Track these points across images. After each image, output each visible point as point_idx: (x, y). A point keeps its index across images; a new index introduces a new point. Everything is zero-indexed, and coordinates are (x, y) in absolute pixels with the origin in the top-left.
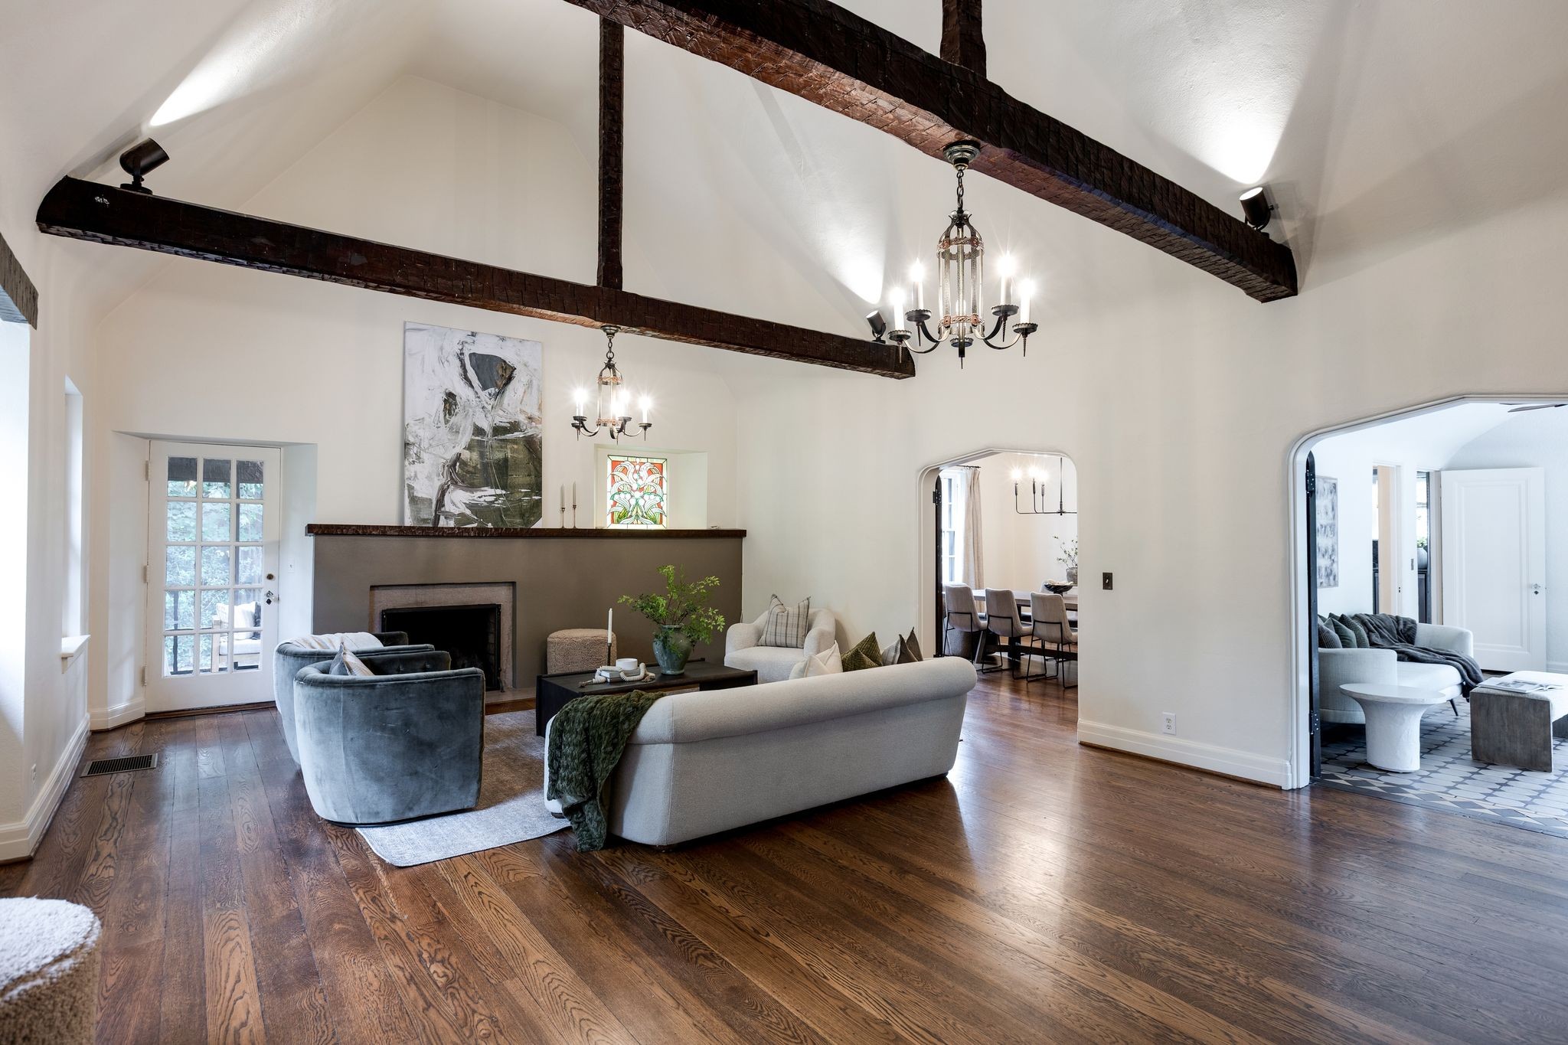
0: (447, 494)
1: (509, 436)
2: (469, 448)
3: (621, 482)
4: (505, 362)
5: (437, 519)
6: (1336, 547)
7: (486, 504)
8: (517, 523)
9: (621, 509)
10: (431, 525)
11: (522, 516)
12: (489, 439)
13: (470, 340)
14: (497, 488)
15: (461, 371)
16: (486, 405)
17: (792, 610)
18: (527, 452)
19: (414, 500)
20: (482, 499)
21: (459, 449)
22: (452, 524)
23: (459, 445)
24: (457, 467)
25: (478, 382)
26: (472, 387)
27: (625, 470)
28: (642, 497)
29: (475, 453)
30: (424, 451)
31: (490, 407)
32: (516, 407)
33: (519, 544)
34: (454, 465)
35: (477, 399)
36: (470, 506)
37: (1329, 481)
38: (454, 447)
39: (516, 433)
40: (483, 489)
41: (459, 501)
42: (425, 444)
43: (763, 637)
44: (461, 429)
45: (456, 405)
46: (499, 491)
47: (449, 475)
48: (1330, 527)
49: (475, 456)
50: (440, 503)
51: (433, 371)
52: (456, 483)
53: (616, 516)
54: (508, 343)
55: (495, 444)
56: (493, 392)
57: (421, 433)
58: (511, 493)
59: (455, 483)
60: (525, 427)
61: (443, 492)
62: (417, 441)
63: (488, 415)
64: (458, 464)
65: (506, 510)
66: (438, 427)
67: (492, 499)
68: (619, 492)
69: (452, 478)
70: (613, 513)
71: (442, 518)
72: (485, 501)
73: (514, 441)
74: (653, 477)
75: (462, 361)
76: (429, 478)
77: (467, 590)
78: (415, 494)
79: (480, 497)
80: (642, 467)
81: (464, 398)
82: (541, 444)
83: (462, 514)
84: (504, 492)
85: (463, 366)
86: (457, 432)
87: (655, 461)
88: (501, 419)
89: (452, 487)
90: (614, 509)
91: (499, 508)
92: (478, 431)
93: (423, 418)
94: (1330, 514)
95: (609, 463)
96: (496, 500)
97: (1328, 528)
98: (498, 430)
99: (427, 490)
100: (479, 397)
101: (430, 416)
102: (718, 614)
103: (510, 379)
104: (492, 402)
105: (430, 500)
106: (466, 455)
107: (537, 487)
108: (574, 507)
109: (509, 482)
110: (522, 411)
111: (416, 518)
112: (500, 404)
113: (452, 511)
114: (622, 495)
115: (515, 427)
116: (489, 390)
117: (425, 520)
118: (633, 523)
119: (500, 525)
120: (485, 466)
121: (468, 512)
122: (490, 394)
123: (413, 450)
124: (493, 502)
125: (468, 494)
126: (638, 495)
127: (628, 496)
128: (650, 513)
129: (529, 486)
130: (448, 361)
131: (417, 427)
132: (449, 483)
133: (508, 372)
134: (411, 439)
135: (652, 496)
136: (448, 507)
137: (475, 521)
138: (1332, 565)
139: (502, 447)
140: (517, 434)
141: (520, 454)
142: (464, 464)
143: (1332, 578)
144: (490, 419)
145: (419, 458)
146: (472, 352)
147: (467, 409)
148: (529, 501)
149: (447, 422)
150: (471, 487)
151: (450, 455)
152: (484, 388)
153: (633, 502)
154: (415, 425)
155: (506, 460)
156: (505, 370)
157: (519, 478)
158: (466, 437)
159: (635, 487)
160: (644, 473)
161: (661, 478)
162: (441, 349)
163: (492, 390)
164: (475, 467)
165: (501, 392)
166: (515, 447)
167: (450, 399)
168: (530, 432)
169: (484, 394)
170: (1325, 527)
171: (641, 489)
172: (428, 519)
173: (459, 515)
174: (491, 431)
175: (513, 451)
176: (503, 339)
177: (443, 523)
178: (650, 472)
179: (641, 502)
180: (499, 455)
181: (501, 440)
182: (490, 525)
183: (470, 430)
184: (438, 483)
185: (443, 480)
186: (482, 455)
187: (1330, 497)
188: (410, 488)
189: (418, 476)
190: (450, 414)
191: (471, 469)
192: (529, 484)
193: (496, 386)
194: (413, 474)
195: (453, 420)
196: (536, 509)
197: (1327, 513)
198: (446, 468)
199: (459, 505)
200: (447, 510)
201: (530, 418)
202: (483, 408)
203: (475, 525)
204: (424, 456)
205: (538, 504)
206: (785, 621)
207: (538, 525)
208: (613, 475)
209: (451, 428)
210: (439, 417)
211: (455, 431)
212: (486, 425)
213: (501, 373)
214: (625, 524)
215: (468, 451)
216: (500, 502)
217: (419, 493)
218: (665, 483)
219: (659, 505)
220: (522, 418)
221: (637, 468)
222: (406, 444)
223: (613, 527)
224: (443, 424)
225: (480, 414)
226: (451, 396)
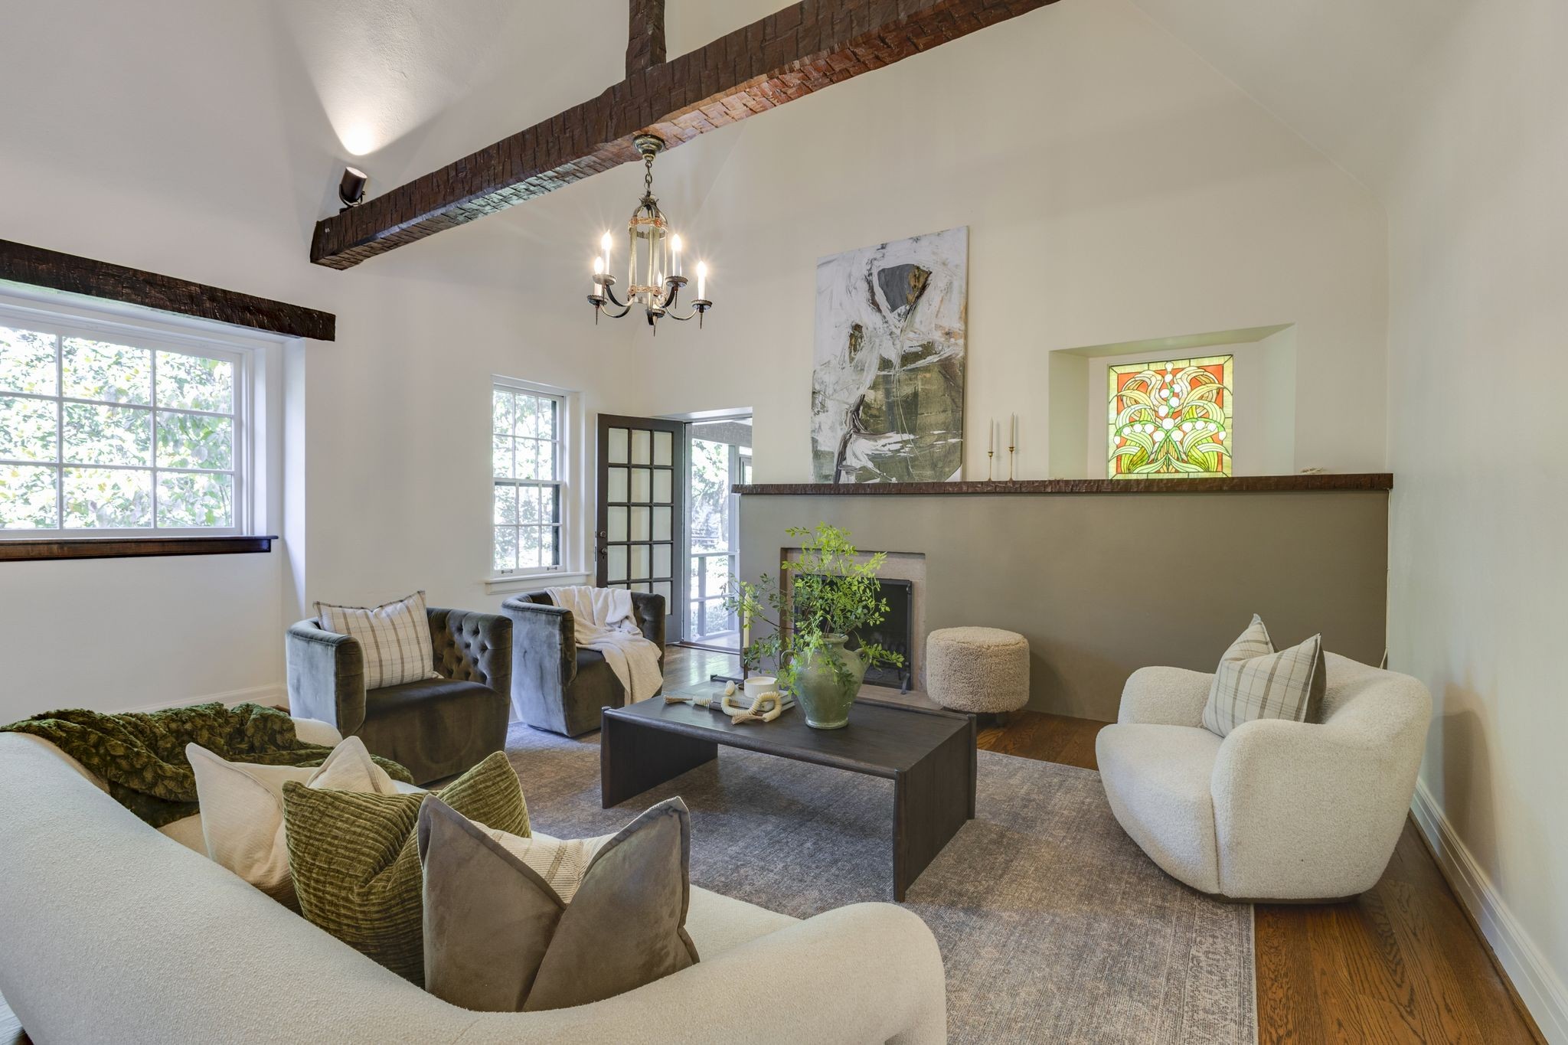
0: (849, 445)
1: (921, 363)
2: (874, 387)
3: (1138, 406)
4: (918, 268)
5: (838, 474)
7: (890, 454)
8: (927, 476)
9: (1135, 449)
10: (832, 482)
11: (934, 466)
12: (897, 372)
13: (878, 255)
14: (904, 432)
15: (868, 295)
16: (894, 330)
18: (941, 380)
19: (817, 454)
20: (886, 448)
21: (863, 390)
22: (852, 480)
23: (863, 386)
24: (860, 412)
25: (886, 303)
26: (879, 310)
27: (1143, 386)
28: (1179, 427)
29: (880, 392)
30: (829, 398)
31: (898, 332)
32: (931, 323)
33: (929, 508)
34: (857, 410)
35: (885, 325)
36: (873, 458)
38: (858, 389)
39: (929, 358)
40: (887, 435)
41: (862, 451)
42: (830, 391)
44: (867, 365)
45: (861, 338)
46: (906, 437)
47: (852, 423)
49: (880, 395)
50: (842, 456)
51: (841, 305)
52: (859, 430)
54: (924, 243)
55: (903, 377)
56: (903, 311)
57: (828, 378)
58: (921, 438)
59: (857, 431)
60: (940, 348)
61: (845, 444)
62: (823, 387)
63: (897, 342)
64: (861, 408)
65: (913, 459)
66: (844, 369)
67: (898, 446)
68: (1134, 421)
69: (855, 426)
71: (843, 473)
72: (889, 450)
73: (926, 369)
74: (1202, 390)
75: (870, 283)
76: (832, 428)
78: (819, 448)
79: (884, 446)
80: (1179, 376)
81: (871, 329)
82: (965, 364)
83: (864, 468)
84: (912, 437)
85: (871, 289)
86: (862, 370)
87: (1207, 362)
88: (911, 342)
89: (854, 436)
91: (906, 458)
92: (886, 364)
93: (829, 362)
95: (1113, 379)
96: (902, 448)
98: (907, 358)
99: (830, 443)
100: (886, 322)
101: (836, 356)
103: (924, 288)
104: (902, 324)
105: (833, 453)
106: (871, 396)
107: (959, 426)
108: (1011, 449)
109: (918, 422)
110: (938, 327)
111: (818, 475)
112: (911, 325)
113: (853, 465)
114: (1138, 426)
115: (928, 349)
116: (899, 310)
117: (826, 477)
118: (1160, 471)
119: (907, 480)
120: (891, 406)
121: (870, 465)
122: (899, 315)
123: (820, 398)
124: (898, 451)
125: (872, 443)
126: (1168, 424)
127: (1149, 428)
128: (1196, 454)
129: (948, 425)
130: (855, 288)
131: (823, 372)
132: (852, 432)
133: (922, 280)
134: (817, 387)
135: (1200, 424)
136: (850, 461)
137: (878, 475)
139: (911, 380)
140: (933, 359)
141: (930, 384)
142: (868, 406)
144: (898, 346)
145: (823, 406)
146: (881, 269)
147: (873, 339)
148: (943, 446)
149: (852, 359)
150: (875, 434)
151: (853, 400)
152: (893, 308)
153: (1160, 437)
154: (822, 370)
155: (916, 394)
156: (918, 278)
157: (932, 416)
158: (872, 373)
159: (1163, 411)
160: (1182, 385)
161: (1220, 390)
162: (850, 276)
163: (902, 309)
164: (880, 409)
165: (913, 308)
166: (928, 375)
167: (856, 334)
168: (949, 353)
169: (892, 317)
171: (1176, 414)
172: (829, 476)
173: (860, 469)
174: (899, 361)
175: (925, 381)
176: (917, 240)
177: (844, 479)
178: (1196, 383)
179: (1177, 436)
180: (908, 390)
181: (910, 370)
182: (894, 480)
183: (876, 363)
184: (840, 434)
185: (846, 429)
186: (888, 393)
188: (814, 441)
189: (822, 427)
190: (855, 351)
191: (875, 412)
192: (944, 423)
193: (908, 302)
194: (817, 426)
195: (859, 356)
196: (959, 453)
198: (849, 414)
199: (861, 458)
200: (848, 464)
201: (948, 334)
202: (891, 334)
203: (877, 480)
204: (829, 404)
205: (960, 448)
207: (959, 477)
208: (1120, 398)
209: (856, 367)
210: (844, 356)
211: (860, 369)
212: (893, 356)
213: (912, 284)
214: (1143, 472)
215: (872, 391)
216: (907, 449)
217: (821, 448)
218: (1228, 398)
219: (1215, 439)
220: (937, 336)
221: (1168, 378)
222: (814, 393)
223: (1120, 477)
224: (847, 365)
225: (887, 343)
226: (857, 328)
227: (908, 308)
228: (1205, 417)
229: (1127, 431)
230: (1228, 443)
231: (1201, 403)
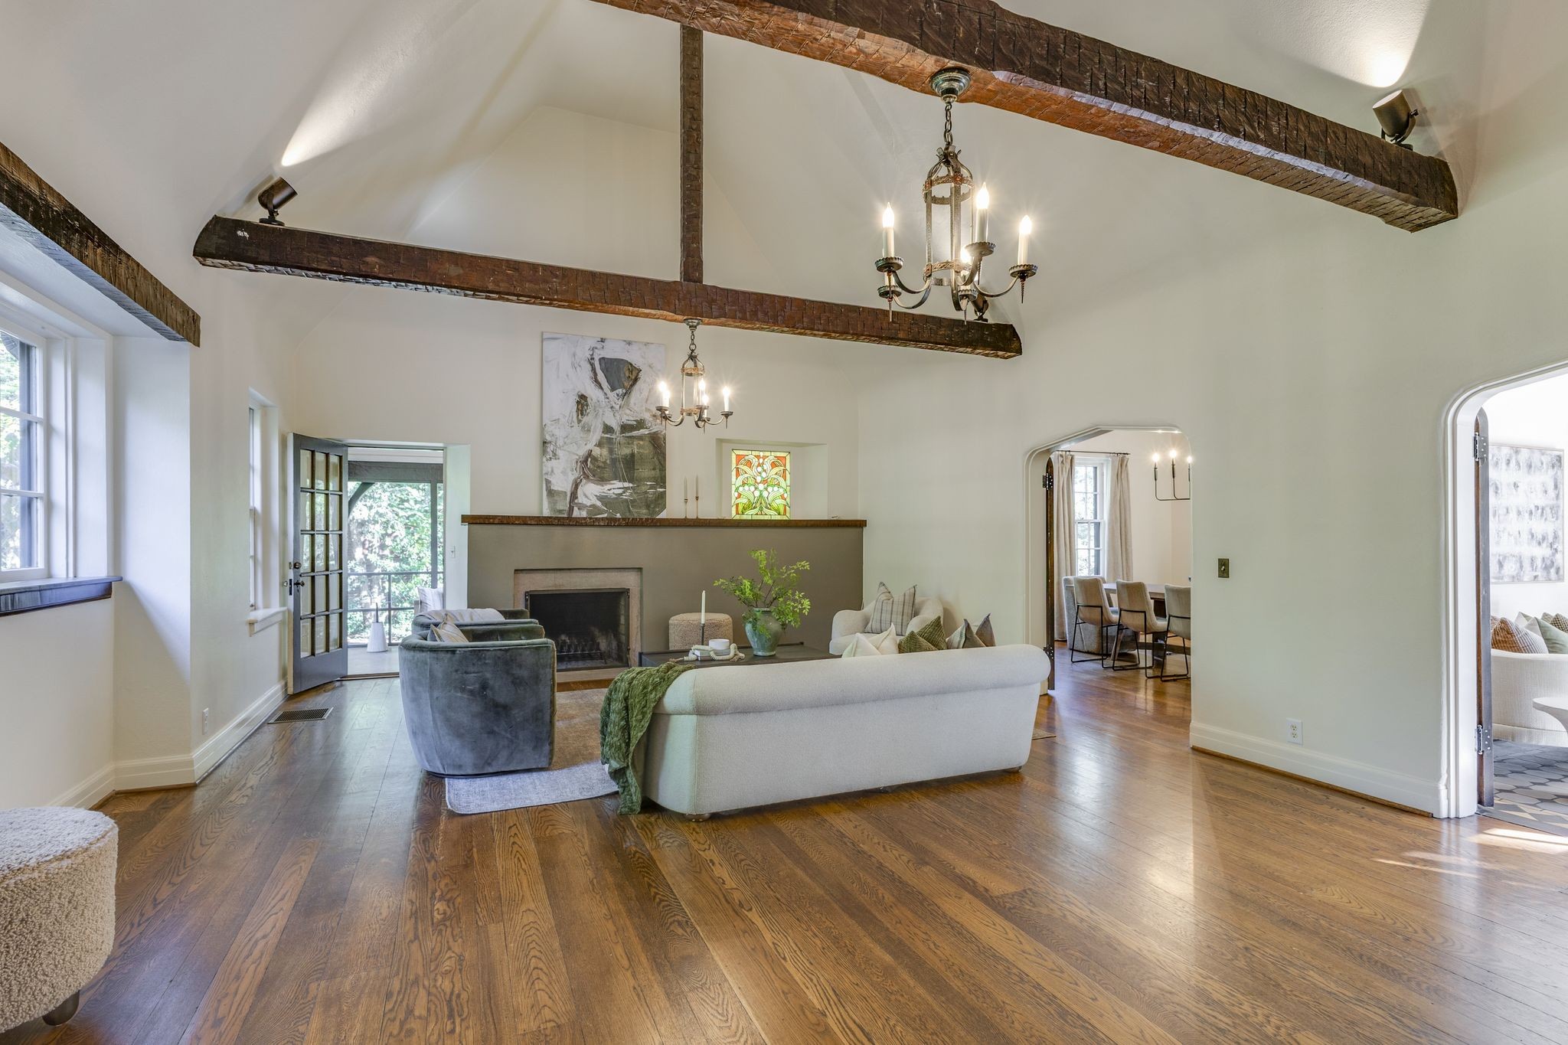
0: (580, 487)
1: (635, 433)
2: (600, 445)
3: (746, 475)
4: (631, 364)
5: (571, 509)
6: (1560, 533)
7: (614, 496)
8: (643, 513)
9: (745, 501)
10: (566, 516)
11: (648, 507)
12: (617, 436)
13: (599, 345)
14: (625, 481)
15: (592, 375)
16: (614, 405)
17: (898, 597)
18: (652, 448)
19: (551, 493)
20: (611, 492)
21: (590, 446)
22: (584, 514)
23: (589, 442)
24: (589, 463)
25: (607, 384)
26: (602, 388)
27: (749, 464)
28: (766, 489)
29: (605, 450)
30: (560, 448)
31: (617, 407)
32: (642, 406)
33: (645, 533)
34: (586, 461)
35: (607, 400)
36: (600, 498)
37: (1548, 452)
38: (586, 444)
39: (641, 430)
40: (612, 482)
41: (591, 493)
42: (560, 443)
43: (869, 625)
44: (592, 428)
45: (587, 405)
46: (626, 485)
47: (581, 470)
48: (1551, 509)
49: (605, 452)
50: (574, 496)
51: (567, 376)
52: (588, 477)
53: (740, 508)
54: (634, 347)
55: (623, 441)
56: (621, 393)
57: (557, 432)
58: (638, 486)
59: (587, 477)
60: (650, 425)
61: (576, 485)
62: (553, 439)
63: (616, 414)
64: (589, 459)
65: (633, 501)
66: (572, 427)
67: (621, 491)
68: (744, 484)
69: (584, 473)
70: (737, 505)
71: (576, 509)
72: (614, 493)
73: (640, 438)
74: (776, 470)
75: (592, 365)
76: (564, 473)
77: (600, 575)
78: (552, 488)
79: (609, 490)
80: (766, 460)
81: (595, 400)
82: (665, 439)
83: (593, 506)
84: (631, 485)
85: (594, 370)
86: (589, 431)
87: (778, 454)
88: (628, 418)
89: (584, 481)
90: (739, 501)
91: (626, 500)
92: (608, 429)
93: (559, 419)
94: (1552, 493)
95: (734, 457)
96: (624, 492)
97: (1548, 510)
98: (625, 428)
99: (562, 483)
100: (608, 398)
101: (565, 416)
102: (804, 597)
103: (636, 380)
104: (620, 402)
105: (565, 492)
106: (597, 452)
107: (661, 481)
108: (697, 498)
109: (635, 475)
110: (645, 410)
111: (553, 510)
112: (627, 404)
113: (584, 503)
114: (746, 487)
115: (640, 424)
116: (617, 391)
117: (560, 511)
118: (757, 514)
119: (628, 515)
120: (614, 461)
121: (599, 504)
122: (618, 395)
123: (550, 448)
124: (621, 494)
125: (599, 487)
126: (761, 487)
127: (752, 488)
128: (774, 505)
129: (654, 479)
130: (580, 366)
131: (553, 427)
132: (582, 476)
133: (634, 373)
134: (548, 438)
135: (776, 488)
136: (581, 499)
137: (606, 512)
138: (1553, 555)
139: (629, 444)
140: (644, 431)
141: (645, 449)
142: (595, 459)
143: (1553, 571)
144: (618, 417)
145: (555, 455)
146: (601, 357)
147: (597, 409)
148: (654, 493)
149: (579, 421)
150: (602, 480)
151: (582, 452)
152: (613, 389)
153: (757, 494)
154: (552, 425)
155: (633, 455)
156: (632, 372)
157: (644, 471)
158: (597, 435)
159: (759, 479)
160: (767, 466)
161: (785, 471)
162: (574, 355)
163: (620, 391)
164: (605, 463)
165: (628, 392)
166: (641, 443)
167: (582, 401)
168: (654, 429)
169: (612, 395)
170: (1543, 509)
171: (764, 481)
172: (563, 510)
173: (591, 506)
174: (619, 429)
175: (639, 447)
176: (629, 343)
177: (576, 513)
178: (774, 465)
179: (765, 494)
180: (627, 451)
181: (628, 437)
182: (618, 516)
183: (600, 427)
184: (572, 477)
185: (576, 475)
186: (611, 451)
187: (1551, 472)
188: (548, 482)
189: (555, 471)
190: (582, 414)
191: (601, 464)
192: (654, 477)
193: (624, 387)
194: (550, 470)
195: (585, 419)
196: (660, 500)
197: (1546, 492)
198: (579, 464)
199: (591, 498)
200: (580, 502)
201: (653, 416)
202: (612, 407)
203: (605, 515)
204: (560, 453)
205: (663, 495)
206: (889, 608)
207: (663, 515)
208: (737, 469)
209: (583, 427)
210: (572, 418)
211: (587, 429)
212: (614, 424)
213: (627, 375)
214: (750, 515)
215: (598, 448)
216: (628, 494)
217: (555, 487)
218: (788, 476)
219: (782, 497)
220: (647, 416)
221: (761, 461)
222: (545, 443)
223: (738, 517)
224: (575, 424)
225: (609, 414)
226: (583, 397)
227: (624, 391)
228: (778, 485)
229: (741, 489)
230: (788, 500)
231: (776, 477)
